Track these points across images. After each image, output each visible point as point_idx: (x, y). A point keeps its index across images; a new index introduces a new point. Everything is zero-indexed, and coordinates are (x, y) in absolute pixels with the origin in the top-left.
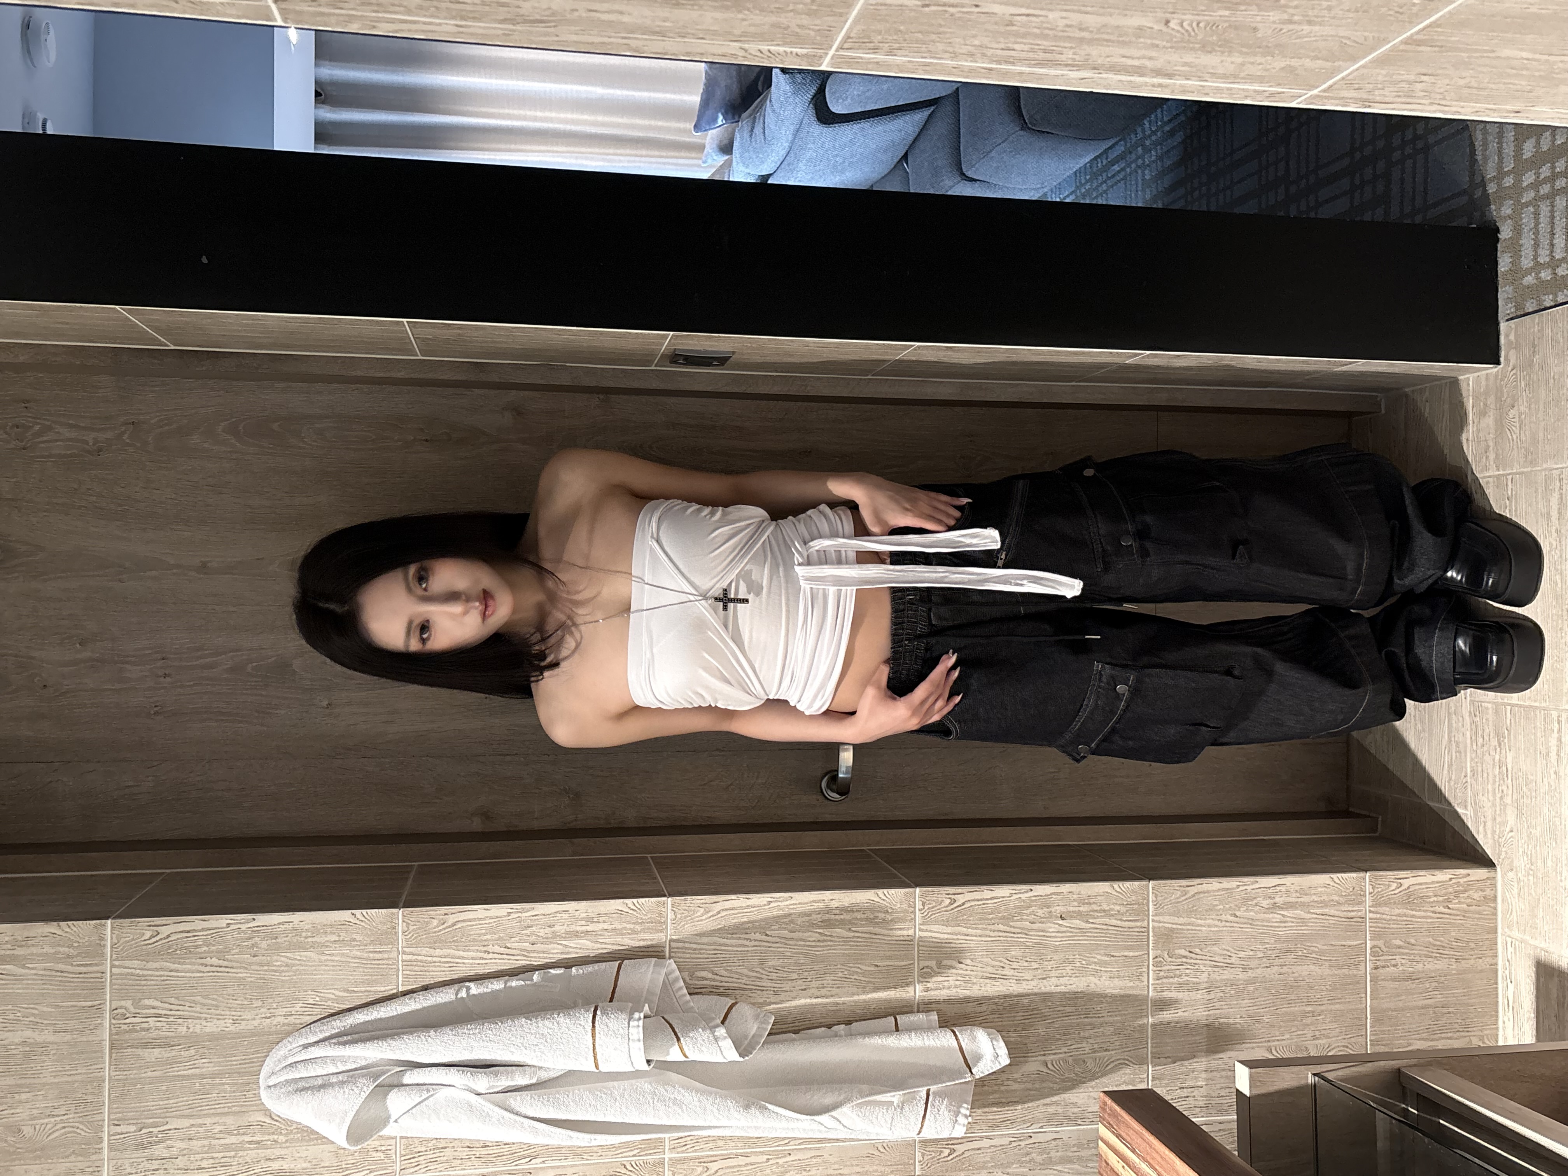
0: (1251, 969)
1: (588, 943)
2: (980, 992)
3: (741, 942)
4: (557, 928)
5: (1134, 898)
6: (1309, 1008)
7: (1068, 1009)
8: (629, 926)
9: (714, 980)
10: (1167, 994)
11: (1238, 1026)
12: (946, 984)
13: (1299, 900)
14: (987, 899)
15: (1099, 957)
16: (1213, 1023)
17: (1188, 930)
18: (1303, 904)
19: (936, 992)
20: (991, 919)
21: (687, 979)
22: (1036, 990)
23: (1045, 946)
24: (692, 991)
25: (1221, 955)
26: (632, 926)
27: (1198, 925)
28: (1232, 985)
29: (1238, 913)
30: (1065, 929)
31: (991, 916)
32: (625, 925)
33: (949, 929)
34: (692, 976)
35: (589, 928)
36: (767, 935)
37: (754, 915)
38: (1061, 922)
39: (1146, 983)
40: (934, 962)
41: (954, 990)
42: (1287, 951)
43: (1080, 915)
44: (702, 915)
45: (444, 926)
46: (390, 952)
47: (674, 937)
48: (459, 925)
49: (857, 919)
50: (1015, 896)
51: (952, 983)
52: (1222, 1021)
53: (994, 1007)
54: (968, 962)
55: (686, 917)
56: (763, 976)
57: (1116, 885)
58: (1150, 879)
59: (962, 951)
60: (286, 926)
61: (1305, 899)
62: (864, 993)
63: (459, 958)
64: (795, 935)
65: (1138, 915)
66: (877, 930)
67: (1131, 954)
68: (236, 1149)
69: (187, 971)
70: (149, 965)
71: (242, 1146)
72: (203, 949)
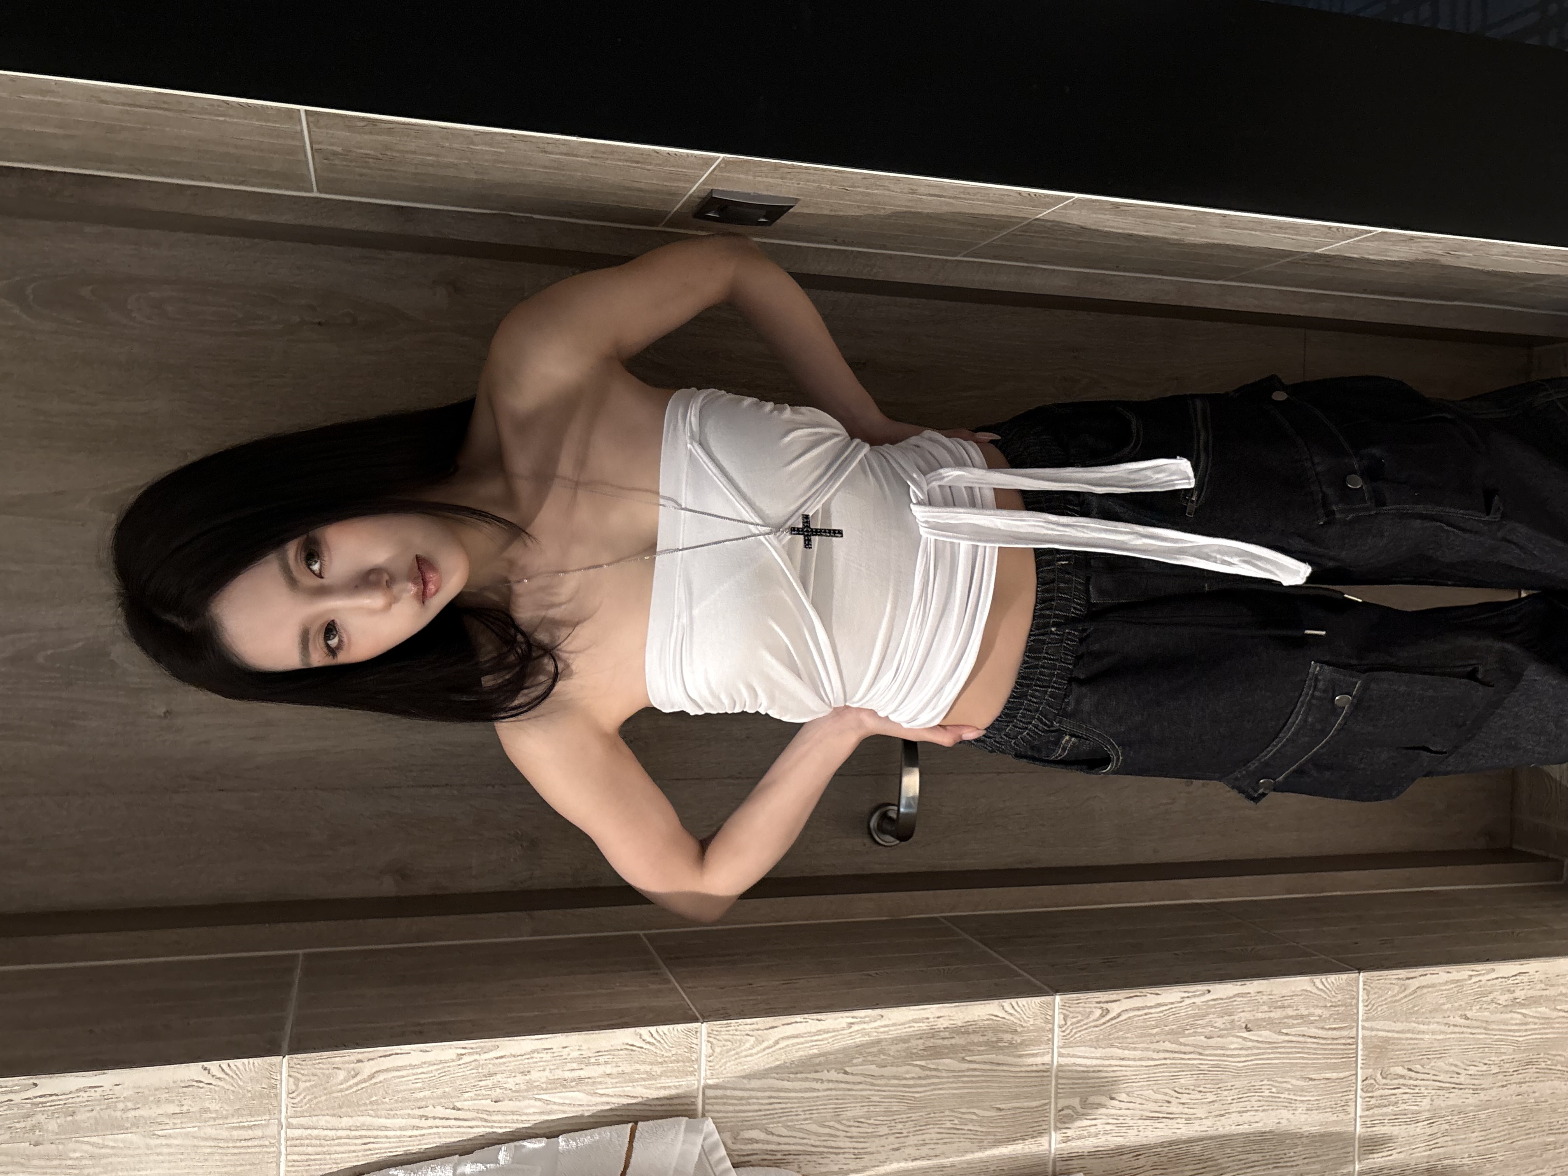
0: (1483, 1089)
1: (580, 1095)
2: (1138, 1139)
3: (807, 1085)
4: (535, 1075)
5: (1340, 997)
6: (1551, 1139)
7: (1254, 1157)
8: (643, 1068)
9: (768, 1142)
10: (1380, 1130)
11: (1466, 1168)
12: (1092, 1130)
13: (1544, 993)
14: (1151, 1007)
15: (1294, 1081)
16: (1435, 1166)
17: (1407, 1039)
18: (1547, 999)
19: (1079, 1143)
20: (1154, 1035)
21: (729, 1143)
22: (1211, 1133)
23: (1225, 1070)
24: (737, 1159)
25: (1447, 1072)
26: (648, 1068)
27: (1419, 1032)
28: (1460, 1113)
29: (1469, 1014)
30: (1250, 1044)
31: (1155, 1031)
32: (638, 1066)
33: (1099, 1052)
34: (735, 1139)
35: (582, 1074)
36: (846, 1073)
37: (828, 1044)
38: (1246, 1034)
39: (1352, 1115)
40: (1077, 1100)
41: (1103, 1138)
42: (1528, 1064)
43: (1270, 1024)
44: (753, 1047)
45: (356, 1080)
46: (267, 1126)
47: (710, 1082)
48: (381, 1077)
49: (974, 1044)
50: (1188, 1001)
51: (1100, 1127)
52: (1446, 1162)
53: (1156, 1159)
54: (1123, 1097)
55: (730, 1050)
56: (838, 1133)
57: (1318, 979)
58: (1360, 970)
59: (1115, 1082)
60: (92, 1092)
61: (1551, 992)
62: (981, 1148)
63: (379, 1129)
64: (886, 1071)
65: (1343, 1021)
66: (1001, 1058)
67: (1334, 1075)
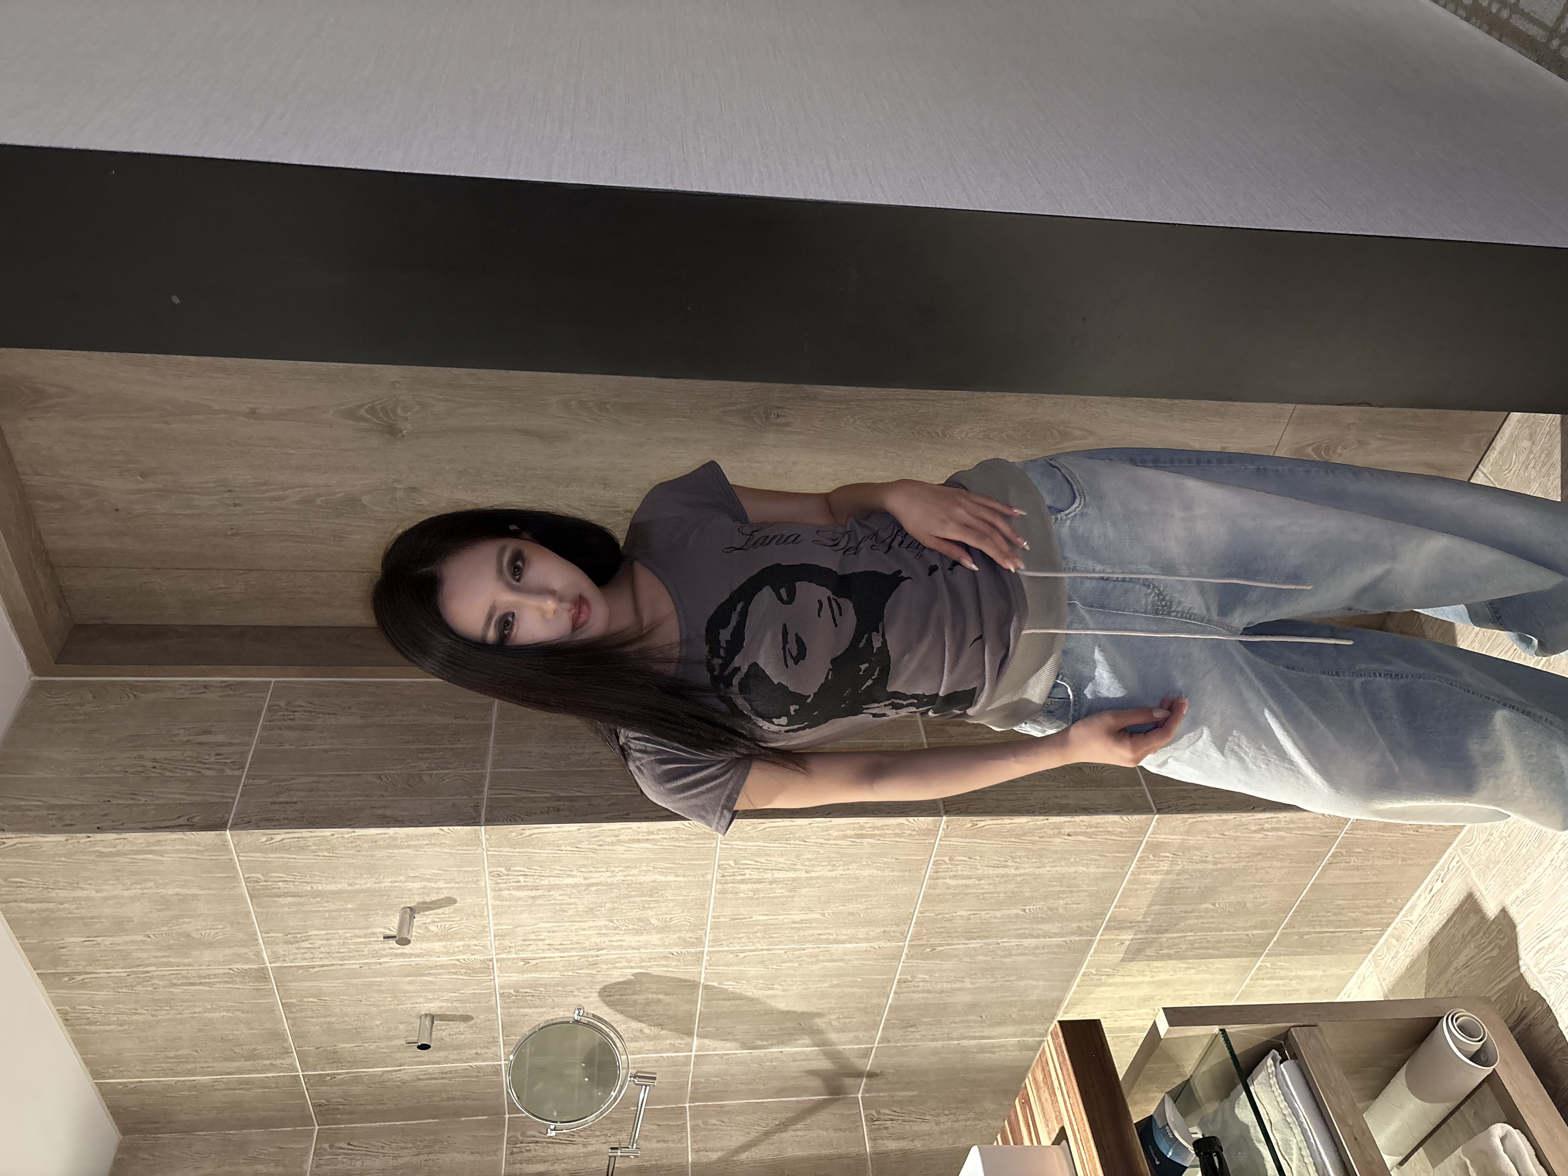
0: (1221, 863)
3: (781, 845)
5: (1137, 824)
14: (1006, 824)
15: (1093, 857)
18: (1287, 828)
23: (1048, 850)
25: (1199, 856)
29: (1226, 833)
30: (1069, 841)
31: (1006, 833)
33: (966, 840)
38: (1067, 837)
42: (1258, 854)
43: (1085, 834)
46: (476, 850)
50: (1032, 823)
51: (960, 869)
57: (1126, 817)
58: (1157, 814)
60: (384, 836)
65: (1137, 834)
67: (1121, 855)
68: (366, 944)
69: (303, 859)
70: (270, 855)
71: (370, 943)
72: (314, 848)
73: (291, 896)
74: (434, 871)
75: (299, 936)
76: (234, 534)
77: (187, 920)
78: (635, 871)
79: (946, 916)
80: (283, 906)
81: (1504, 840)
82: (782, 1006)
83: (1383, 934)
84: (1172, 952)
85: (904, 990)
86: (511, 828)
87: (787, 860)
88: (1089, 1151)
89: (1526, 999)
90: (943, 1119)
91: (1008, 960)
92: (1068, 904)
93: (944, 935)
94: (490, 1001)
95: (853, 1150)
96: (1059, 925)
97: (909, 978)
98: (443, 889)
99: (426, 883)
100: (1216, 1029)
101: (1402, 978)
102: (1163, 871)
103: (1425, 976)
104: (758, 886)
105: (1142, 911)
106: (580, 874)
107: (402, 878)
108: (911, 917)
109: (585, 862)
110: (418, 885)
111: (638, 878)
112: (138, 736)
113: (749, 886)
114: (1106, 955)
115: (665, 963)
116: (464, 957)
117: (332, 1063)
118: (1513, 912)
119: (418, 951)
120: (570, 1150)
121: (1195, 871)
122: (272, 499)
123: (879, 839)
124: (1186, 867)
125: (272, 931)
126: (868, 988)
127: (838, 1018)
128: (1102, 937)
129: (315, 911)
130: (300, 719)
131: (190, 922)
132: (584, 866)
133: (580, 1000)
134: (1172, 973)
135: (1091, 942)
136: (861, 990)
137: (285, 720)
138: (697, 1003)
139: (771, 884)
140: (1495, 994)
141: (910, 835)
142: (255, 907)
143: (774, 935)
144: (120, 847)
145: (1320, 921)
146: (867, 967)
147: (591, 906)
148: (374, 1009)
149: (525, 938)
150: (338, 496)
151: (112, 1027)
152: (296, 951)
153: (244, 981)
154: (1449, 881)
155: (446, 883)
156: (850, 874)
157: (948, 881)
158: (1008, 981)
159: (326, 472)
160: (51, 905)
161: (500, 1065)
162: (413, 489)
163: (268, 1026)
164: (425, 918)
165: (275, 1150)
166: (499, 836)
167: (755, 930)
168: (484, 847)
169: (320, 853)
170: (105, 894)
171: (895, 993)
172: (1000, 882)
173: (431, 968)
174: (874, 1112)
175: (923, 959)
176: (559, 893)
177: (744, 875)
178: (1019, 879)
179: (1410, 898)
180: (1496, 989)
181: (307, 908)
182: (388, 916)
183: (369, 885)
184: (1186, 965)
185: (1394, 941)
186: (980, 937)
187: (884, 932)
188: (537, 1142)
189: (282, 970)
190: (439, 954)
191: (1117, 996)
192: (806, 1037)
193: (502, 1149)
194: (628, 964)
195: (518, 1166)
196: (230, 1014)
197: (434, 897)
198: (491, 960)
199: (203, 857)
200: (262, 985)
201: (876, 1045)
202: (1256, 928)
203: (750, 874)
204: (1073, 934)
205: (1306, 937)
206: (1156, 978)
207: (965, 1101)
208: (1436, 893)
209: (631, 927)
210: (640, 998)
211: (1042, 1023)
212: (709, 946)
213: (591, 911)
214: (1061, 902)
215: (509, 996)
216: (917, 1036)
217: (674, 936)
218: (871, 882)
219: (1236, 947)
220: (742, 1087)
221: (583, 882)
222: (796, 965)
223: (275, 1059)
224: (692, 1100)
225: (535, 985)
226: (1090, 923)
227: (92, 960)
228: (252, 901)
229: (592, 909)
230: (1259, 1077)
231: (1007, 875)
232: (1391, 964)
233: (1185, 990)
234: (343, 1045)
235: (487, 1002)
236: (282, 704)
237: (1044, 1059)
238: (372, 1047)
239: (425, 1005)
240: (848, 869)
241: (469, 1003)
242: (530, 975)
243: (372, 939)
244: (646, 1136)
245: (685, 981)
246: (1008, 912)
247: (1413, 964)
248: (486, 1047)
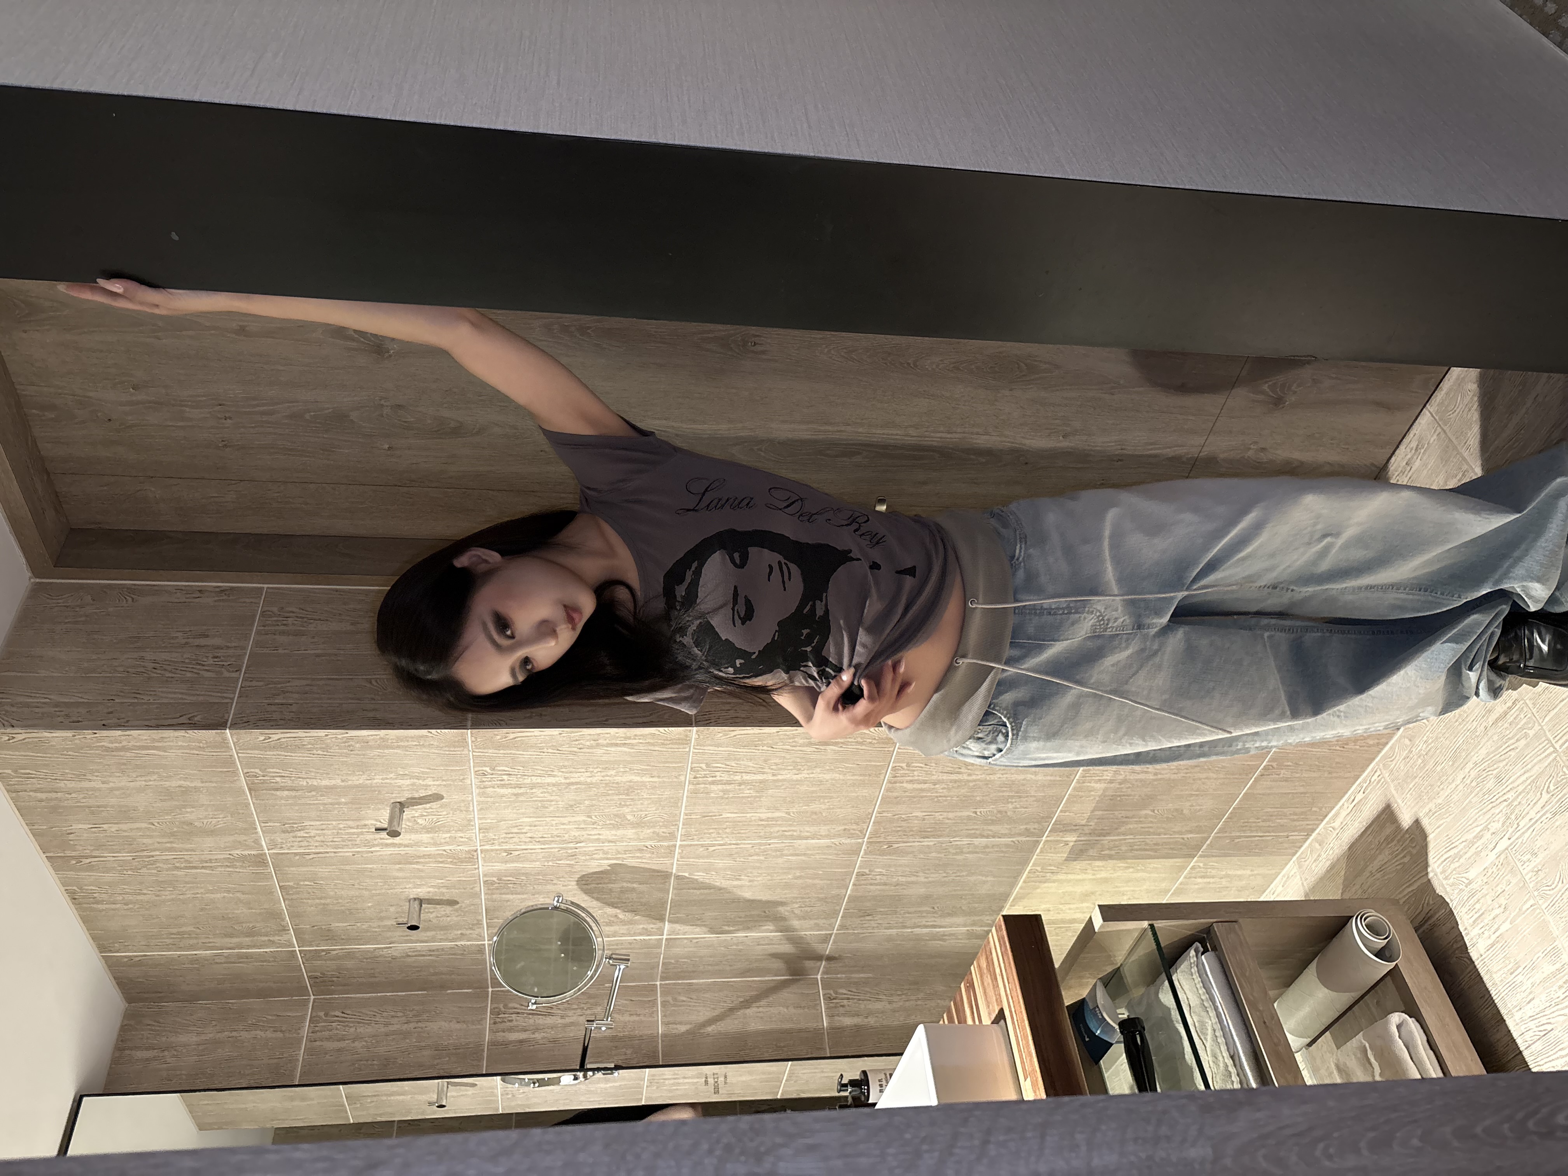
68: (358, 834)
69: (297, 757)
70: (268, 753)
71: (362, 833)
72: (310, 746)
73: (288, 790)
74: (422, 770)
75: (296, 826)
76: (225, 446)
77: (188, 810)
78: (613, 772)
79: (903, 816)
80: (282, 798)
81: (1422, 757)
82: (748, 895)
83: (1308, 838)
84: (1113, 852)
85: (863, 882)
86: (496, 731)
87: (756, 764)
88: (1024, 1029)
89: (1431, 902)
90: (895, 998)
91: (959, 857)
92: (1017, 808)
93: (900, 833)
94: (474, 887)
95: (812, 1025)
96: (1008, 827)
97: (867, 871)
98: (432, 786)
99: (415, 781)
100: (1145, 924)
101: (1321, 879)
102: (1106, 780)
103: (1343, 878)
104: (728, 787)
105: (1086, 816)
106: (560, 773)
107: (391, 775)
108: (870, 816)
109: (566, 763)
110: (408, 782)
111: (616, 778)
112: (139, 638)
113: (720, 787)
114: (1052, 855)
115: (639, 855)
116: (451, 847)
117: (327, 940)
118: (1425, 823)
119: (406, 842)
120: (549, 1020)
121: (1137, 780)
122: (263, 413)
123: (841, 747)
124: (1128, 777)
125: (270, 821)
126: (829, 880)
127: (800, 907)
128: (1048, 839)
129: (310, 804)
130: (293, 624)
131: (193, 812)
132: (565, 767)
133: (560, 888)
134: (1112, 872)
135: (1038, 842)
136: (822, 882)
137: (278, 625)
138: (669, 891)
139: (740, 786)
140: (1405, 896)
141: (870, 743)
142: (254, 799)
143: (742, 831)
144: (124, 743)
145: (1250, 827)
146: (828, 861)
147: (571, 803)
148: (366, 893)
149: (509, 832)
150: (327, 411)
151: (118, 906)
152: (293, 839)
153: (244, 865)
154: (1370, 793)
155: (434, 781)
156: (814, 778)
157: (905, 785)
158: (959, 876)
159: (315, 389)
160: (59, 795)
161: (484, 945)
162: (399, 407)
163: (266, 906)
164: (414, 812)
165: (274, 1018)
166: (484, 738)
167: (725, 826)
168: (470, 749)
169: (315, 752)
170: (111, 785)
171: (854, 885)
172: (953, 787)
173: (419, 857)
174: (832, 992)
175: (880, 855)
176: (541, 791)
177: (715, 777)
178: (971, 784)
179: (1334, 807)
180: (1406, 892)
181: (303, 801)
182: (379, 809)
183: (361, 782)
184: (1126, 865)
185: (1317, 845)
186: (934, 836)
187: (845, 830)
188: (518, 1013)
189: (281, 856)
190: (427, 845)
191: (1061, 891)
192: (770, 924)
193: (486, 1019)
194: (605, 856)
195: (502, 1034)
196: (231, 895)
197: (422, 793)
198: (476, 851)
199: (204, 753)
200: (260, 870)
201: (835, 932)
202: (1191, 832)
203: (721, 776)
204: (1020, 835)
205: (1237, 840)
206: (1098, 876)
207: (916, 983)
208: (1358, 803)
209: (608, 822)
210: (616, 886)
211: (990, 915)
212: (681, 841)
213: (570, 808)
214: (1010, 806)
215: (493, 883)
216: (873, 924)
217: (649, 831)
218: (834, 785)
219: (1172, 849)
220: (710, 967)
221: (563, 781)
222: (762, 858)
223: (274, 936)
224: (662, 979)
225: (516, 874)
226: (1036, 826)
227: (100, 846)
228: (251, 795)
229: (571, 806)
230: (1182, 966)
231: (960, 781)
232: (1313, 867)
233: (1123, 887)
234: (337, 925)
235: (472, 889)
236: (275, 609)
237: (988, 949)
238: (364, 927)
239: (414, 890)
240: (813, 773)
241: (455, 889)
242: (512, 865)
243: (364, 830)
244: (620, 1010)
245: (658, 871)
246: (959, 814)
247: (1332, 867)
248: (471, 929)
